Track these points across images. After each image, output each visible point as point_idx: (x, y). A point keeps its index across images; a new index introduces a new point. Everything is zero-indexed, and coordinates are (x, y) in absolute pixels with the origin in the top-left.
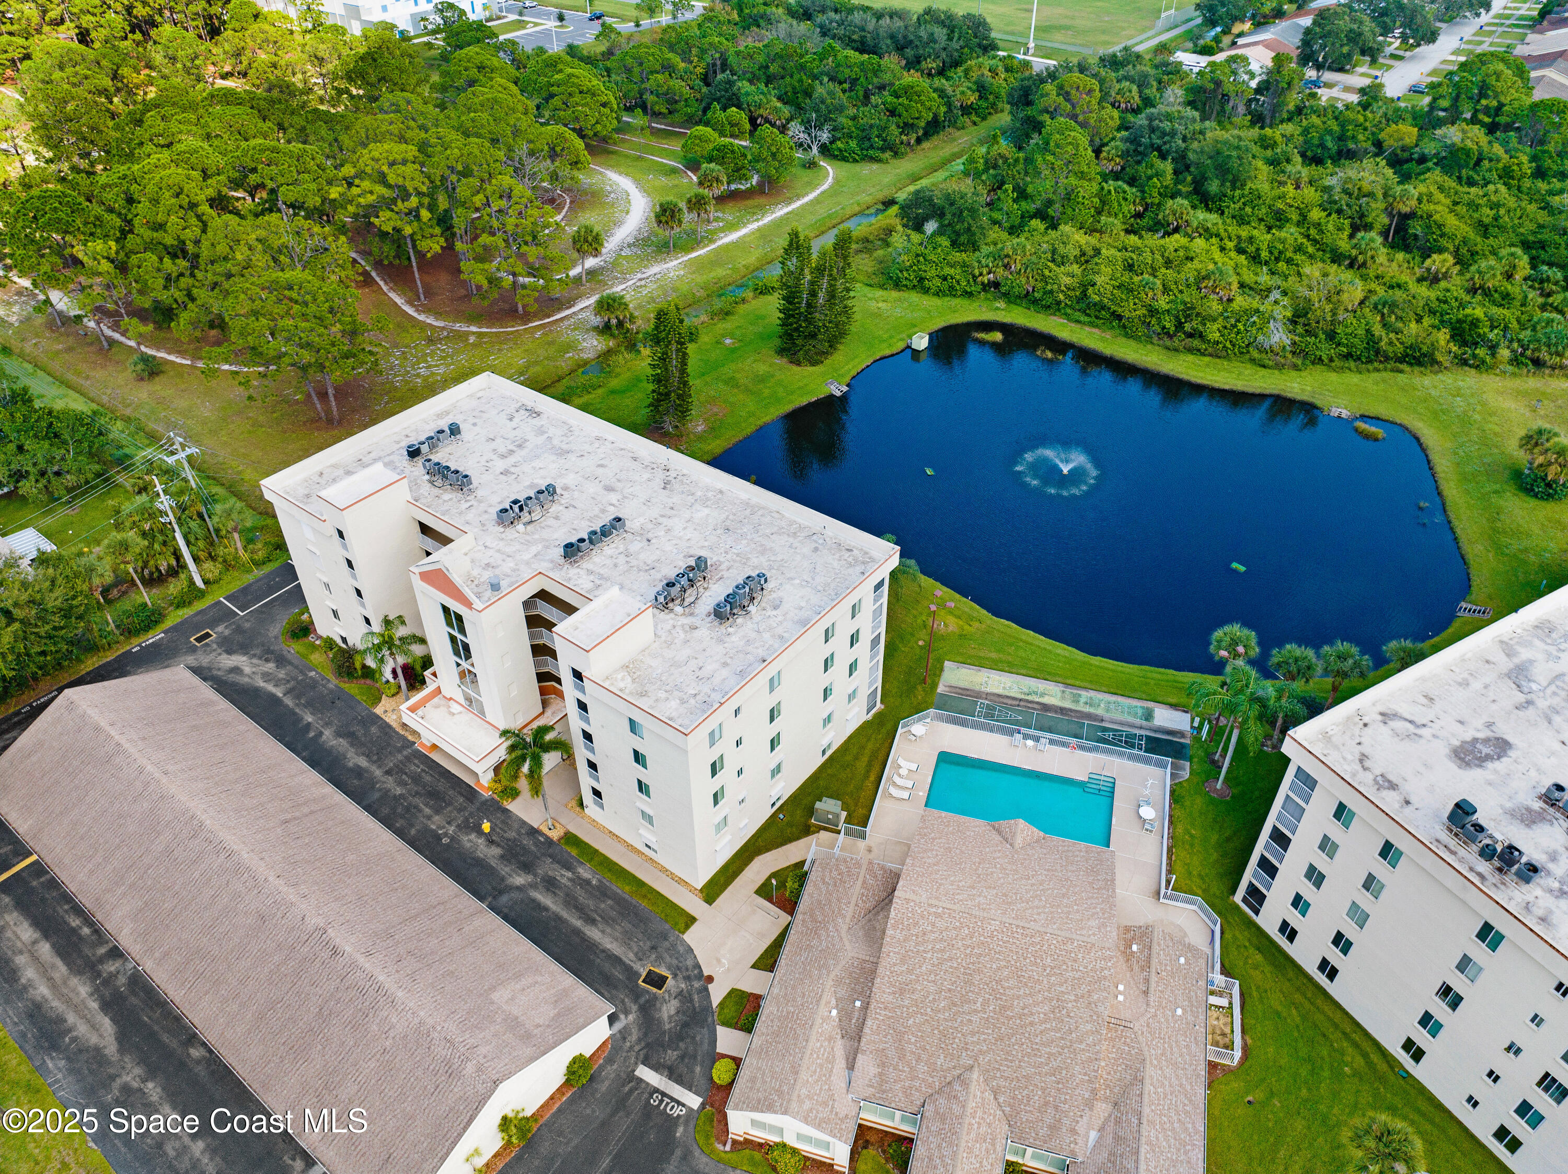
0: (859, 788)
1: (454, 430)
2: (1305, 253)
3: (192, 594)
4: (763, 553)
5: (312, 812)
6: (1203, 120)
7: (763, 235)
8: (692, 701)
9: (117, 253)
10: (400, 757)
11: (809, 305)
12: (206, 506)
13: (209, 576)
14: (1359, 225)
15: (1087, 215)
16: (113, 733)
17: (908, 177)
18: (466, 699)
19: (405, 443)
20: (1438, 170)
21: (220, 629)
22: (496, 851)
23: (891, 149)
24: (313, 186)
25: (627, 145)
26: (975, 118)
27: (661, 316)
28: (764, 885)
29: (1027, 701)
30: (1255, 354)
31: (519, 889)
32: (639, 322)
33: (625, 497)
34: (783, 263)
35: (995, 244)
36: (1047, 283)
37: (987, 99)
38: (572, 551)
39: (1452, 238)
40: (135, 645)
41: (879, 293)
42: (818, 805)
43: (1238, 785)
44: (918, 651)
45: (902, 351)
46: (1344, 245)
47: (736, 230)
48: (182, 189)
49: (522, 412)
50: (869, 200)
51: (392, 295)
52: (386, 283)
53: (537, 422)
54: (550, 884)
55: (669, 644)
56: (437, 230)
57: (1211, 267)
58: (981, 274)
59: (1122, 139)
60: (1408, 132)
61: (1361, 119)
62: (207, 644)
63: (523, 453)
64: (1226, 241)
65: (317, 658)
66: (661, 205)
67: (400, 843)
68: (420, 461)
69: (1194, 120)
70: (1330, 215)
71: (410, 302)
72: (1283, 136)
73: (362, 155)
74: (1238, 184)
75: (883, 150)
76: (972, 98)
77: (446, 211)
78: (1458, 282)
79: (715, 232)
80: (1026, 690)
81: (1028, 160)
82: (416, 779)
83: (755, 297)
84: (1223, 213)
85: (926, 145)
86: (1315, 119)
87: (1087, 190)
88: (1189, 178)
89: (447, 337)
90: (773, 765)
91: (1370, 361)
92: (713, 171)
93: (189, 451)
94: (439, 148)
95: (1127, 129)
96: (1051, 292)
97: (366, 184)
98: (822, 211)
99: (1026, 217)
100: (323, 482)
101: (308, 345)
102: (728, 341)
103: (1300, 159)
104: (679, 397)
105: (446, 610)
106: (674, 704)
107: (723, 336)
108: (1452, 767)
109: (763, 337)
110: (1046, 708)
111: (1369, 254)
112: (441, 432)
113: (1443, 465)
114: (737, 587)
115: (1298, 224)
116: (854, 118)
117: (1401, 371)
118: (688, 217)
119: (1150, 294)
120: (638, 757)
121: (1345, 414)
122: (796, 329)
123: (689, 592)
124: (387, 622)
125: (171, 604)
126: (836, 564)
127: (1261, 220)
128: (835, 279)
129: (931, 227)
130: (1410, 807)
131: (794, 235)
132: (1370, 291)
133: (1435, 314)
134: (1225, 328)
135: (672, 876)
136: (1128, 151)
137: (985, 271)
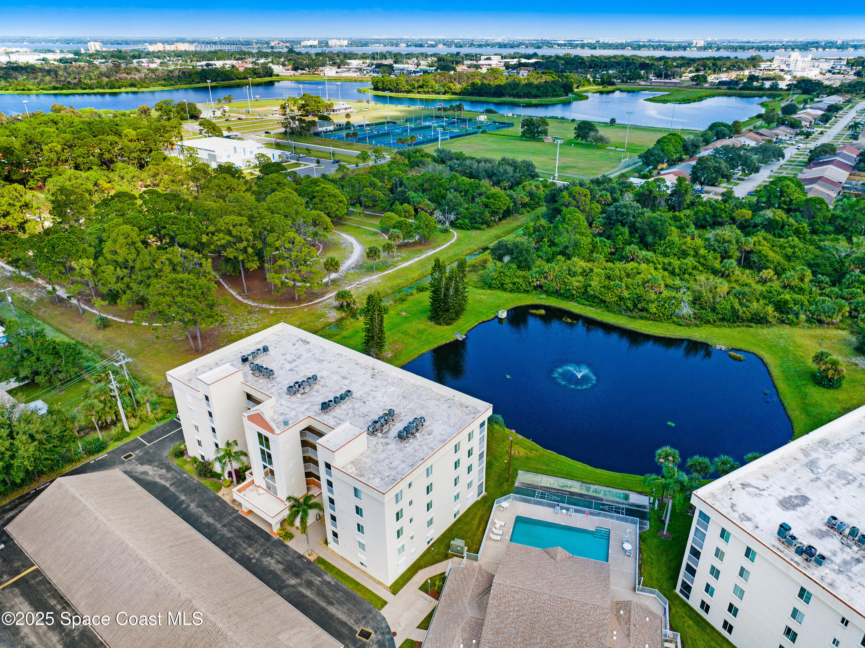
0: (475, 535)
1: (265, 349)
2: (698, 270)
3: (124, 434)
4: (422, 408)
5: (185, 543)
6: (642, 208)
7: (421, 264)
8: (387, 479)
9: (94, 265)
10: (230, 518)
11: (445, 295)
12: (133, 389)
13: (133, 425)
14: (725, 256)
15: (586, 253)
16: (82, 500)
17: (495, 237)
18: (267, 487)
19: (240, 356)
20: (763, 231)
21: (137, 452)
22: (281, 566)
23: (486, 224)
24: (194, 236)
25: (352, 221)
26: (528, 209)
27: (370, 298)
28: (423, 585)
29: (562, 490)
30: (675, 319)
31: (293, 586)
32: (358, 305)
33: (352, 382)
34: (432, 275)
35: (540, 267)
36: (566, 285)
37: (534, 200)
38: (325, 406)
39: (772, 262)
40: (92, 460)
41: (481, 291)
42: (452, 542)
43: (675, 532)
44: (504, 465)
45: (494, 319)
46: (717, 265)
47: (408, 261)
48: (129, 236)
49: (300, 342)
50: (475, 247)
51: (230, 290)
52: (227, 285)
53: (307, 346)
54: (309, 584)
55: (375, 452)
56: (256, 258)
57: (650, 276)
58: (533, 282)
59: (602, 218)
60: (747, 213)
61: (723, 207)
62: (130, 460)
63: (300, 361)
64: (657, 265)
65: (188, 468)
66: (369, 249)
67: (231, 560)
68: (247, 364)
69: (638, 208)
70: (709, 252)
71: (240, 294)
72: (685, 215)
73: (219, 222)
74: (662, 238)
75: (482, 224)
76: (527, 200)
77: (260, 249)
78: (778, 284)
79: (397, 262)
80: (561, 485)
81: (556, 227)
82: (239, 529)
83: (417, 293)
84: (655, 252)
85: (503, 222)
86: (700, 208)
87: (586, 241)
88: (637, 235)
89: (258, 311)
90: (428, 519)
91: (734, 322)
92: (396, 232)
93: (127, 360)
94: (259, 219)
95: (605, 213)
96: (569, 290)
97: (221, 235)
98: (451, 253)
99: (555, 254)
100: (198, 373)
101: (190, 311)
102: (404, 314)
103: (694, 226)
104: (379, 338)
105: (260, 435)
106: (377, 480)
107: (401, 311)
108: (780, 510)
109: (422, 312)
110: (572, 494)
111: (731, 270)
112: (259, 350)
113: (776, 372)
114: (410, 423)
115: (694, 256)
116: (467, 209)
117: (751, 327)
118: (383, 255)
119: (619, 290)
120: (358, 511)
121: (723, 348)
122: (439, 307)
123: (385, 427)
124: (228, 444)
125: (112, 439)
126: (460, 414)
127: (675, 255)
128: (458, 282)
129: (507, 259)
130: (758, 530)
131: (437, 261)
132: (732, 288)
133: (766, 298)
134: (659, 306)
135: (374, 580)
136: (606, 223)
137: (535, 280)
